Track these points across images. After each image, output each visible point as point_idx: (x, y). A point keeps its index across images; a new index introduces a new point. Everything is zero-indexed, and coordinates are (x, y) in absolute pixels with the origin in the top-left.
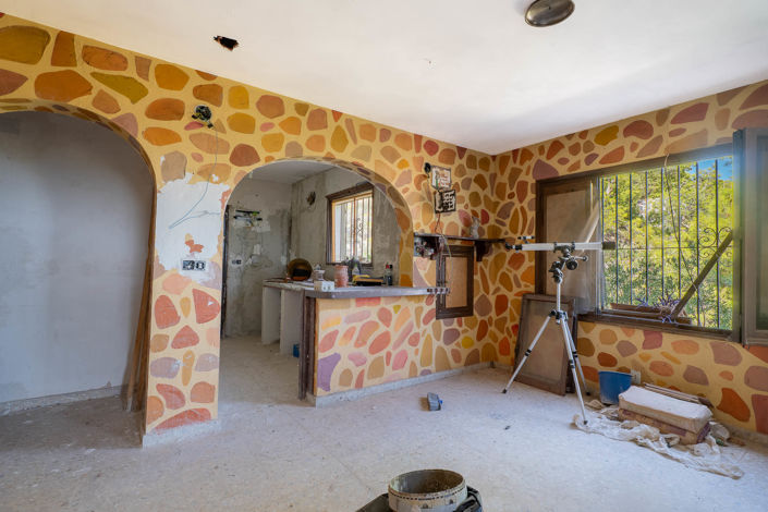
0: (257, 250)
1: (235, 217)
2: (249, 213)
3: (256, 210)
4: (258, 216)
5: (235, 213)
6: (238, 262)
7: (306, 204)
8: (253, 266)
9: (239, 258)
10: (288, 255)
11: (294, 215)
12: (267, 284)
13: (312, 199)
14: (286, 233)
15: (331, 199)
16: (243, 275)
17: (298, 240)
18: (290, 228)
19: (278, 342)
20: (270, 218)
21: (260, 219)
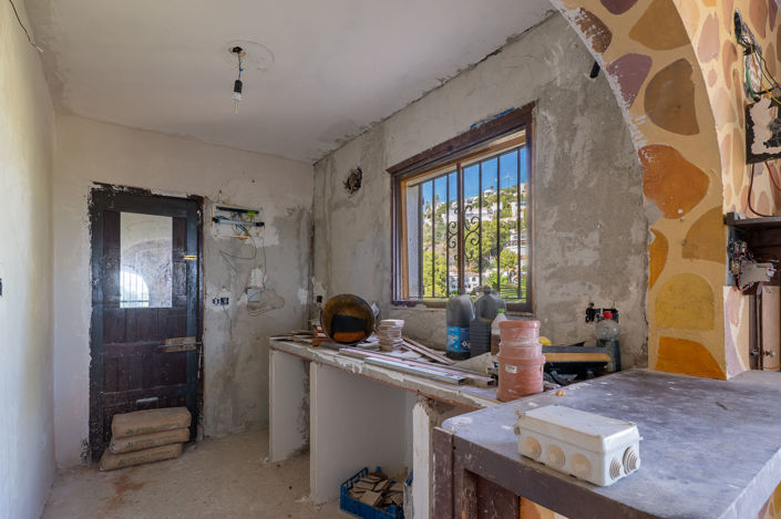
0: (257, 278)
1: (216, 220)
2: (240, 212)
3: (253, 206)
4: (257, 219)
5: (214, 213)
6: (223, 301)
7: (342, 193)
8: (251, 307)
9: (225, 294)
10: (310, 287)
11: (318, 216)
12: (276, 345)
13: (354, 182)
14: (305, 249)
15: (399, 174)
16: (232, 324)
17: (328, 261)
18: (312, 240)
19: (305, 451)
20: (279, 222)
21: (260, 224)
